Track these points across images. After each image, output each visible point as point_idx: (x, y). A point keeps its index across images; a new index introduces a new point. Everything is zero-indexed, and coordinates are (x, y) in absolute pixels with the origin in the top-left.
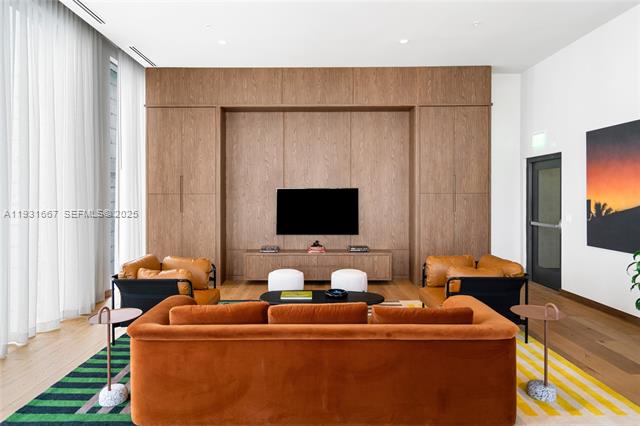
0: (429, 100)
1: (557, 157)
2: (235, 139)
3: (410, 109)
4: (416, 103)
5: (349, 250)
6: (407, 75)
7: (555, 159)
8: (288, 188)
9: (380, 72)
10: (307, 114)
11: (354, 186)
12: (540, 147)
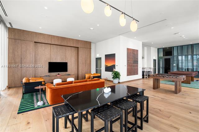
0: (81, 46)
1: (101, 58)
2: (37, 50)
3: (78, 48)
4: (79, 47)
5: (65, 75)
6: (78, 41)
7: (100, 58)
8: (51, 62)
9: (73, 40)
10: (56, 46)
11: (66, 62)
12: (98, 56)
